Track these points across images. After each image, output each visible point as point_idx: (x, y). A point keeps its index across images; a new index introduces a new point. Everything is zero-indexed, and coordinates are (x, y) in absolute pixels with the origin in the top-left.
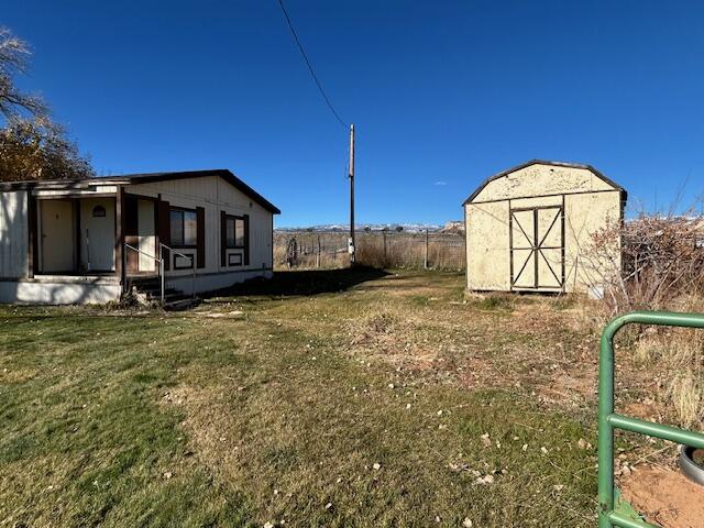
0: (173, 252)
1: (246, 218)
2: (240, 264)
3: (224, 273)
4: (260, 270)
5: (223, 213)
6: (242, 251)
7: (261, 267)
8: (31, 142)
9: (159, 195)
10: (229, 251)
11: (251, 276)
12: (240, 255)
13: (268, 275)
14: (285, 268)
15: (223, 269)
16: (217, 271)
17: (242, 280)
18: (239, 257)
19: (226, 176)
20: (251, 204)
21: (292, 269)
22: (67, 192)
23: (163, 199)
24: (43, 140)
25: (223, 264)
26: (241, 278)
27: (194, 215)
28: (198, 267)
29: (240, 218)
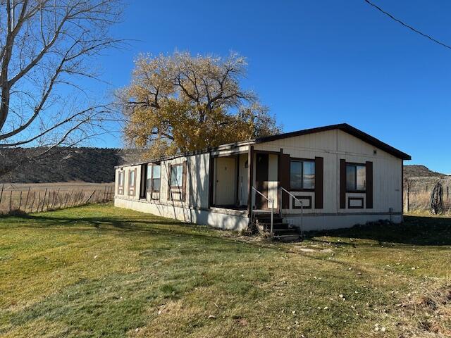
0: (292, 194)
1: (369, 166)
2: (362, 207)
3: (343, 214)
4: (387, 214)
5: (342, 161)
6: (364, 195)
7: (387, 211)
8: (248, 120)
9: (282, 150)
10: (348, 195)
11: (375, 219)
12: (362, 199)
13: (397, 219)
14: (429, 214)
15: (342, 211)
16: (335, 212)
17: (364, 223)
18: (360, 201)
19: (346, 129)
20: (375, 152)
21: (438, 216)
22: (232, 151)
23: (284, 152)
24: (256, 118)
25: (342, 206)
26: (363, 220)
27: (313, 164)
28: (316, 208)
29: (362, 165)
